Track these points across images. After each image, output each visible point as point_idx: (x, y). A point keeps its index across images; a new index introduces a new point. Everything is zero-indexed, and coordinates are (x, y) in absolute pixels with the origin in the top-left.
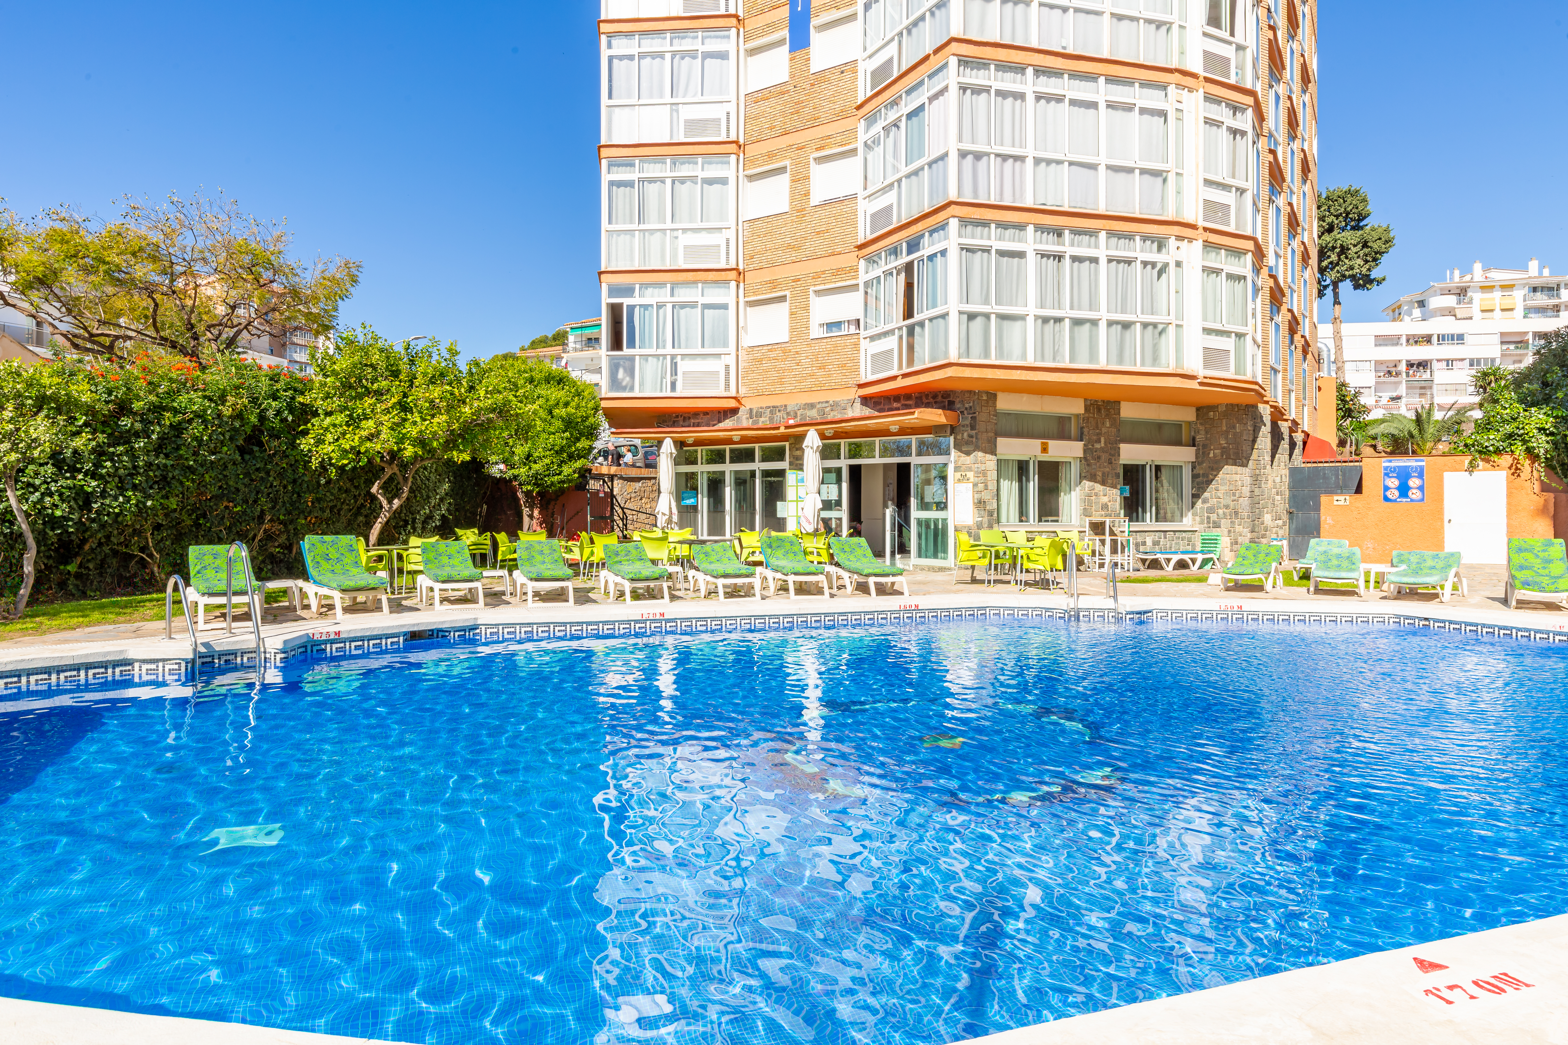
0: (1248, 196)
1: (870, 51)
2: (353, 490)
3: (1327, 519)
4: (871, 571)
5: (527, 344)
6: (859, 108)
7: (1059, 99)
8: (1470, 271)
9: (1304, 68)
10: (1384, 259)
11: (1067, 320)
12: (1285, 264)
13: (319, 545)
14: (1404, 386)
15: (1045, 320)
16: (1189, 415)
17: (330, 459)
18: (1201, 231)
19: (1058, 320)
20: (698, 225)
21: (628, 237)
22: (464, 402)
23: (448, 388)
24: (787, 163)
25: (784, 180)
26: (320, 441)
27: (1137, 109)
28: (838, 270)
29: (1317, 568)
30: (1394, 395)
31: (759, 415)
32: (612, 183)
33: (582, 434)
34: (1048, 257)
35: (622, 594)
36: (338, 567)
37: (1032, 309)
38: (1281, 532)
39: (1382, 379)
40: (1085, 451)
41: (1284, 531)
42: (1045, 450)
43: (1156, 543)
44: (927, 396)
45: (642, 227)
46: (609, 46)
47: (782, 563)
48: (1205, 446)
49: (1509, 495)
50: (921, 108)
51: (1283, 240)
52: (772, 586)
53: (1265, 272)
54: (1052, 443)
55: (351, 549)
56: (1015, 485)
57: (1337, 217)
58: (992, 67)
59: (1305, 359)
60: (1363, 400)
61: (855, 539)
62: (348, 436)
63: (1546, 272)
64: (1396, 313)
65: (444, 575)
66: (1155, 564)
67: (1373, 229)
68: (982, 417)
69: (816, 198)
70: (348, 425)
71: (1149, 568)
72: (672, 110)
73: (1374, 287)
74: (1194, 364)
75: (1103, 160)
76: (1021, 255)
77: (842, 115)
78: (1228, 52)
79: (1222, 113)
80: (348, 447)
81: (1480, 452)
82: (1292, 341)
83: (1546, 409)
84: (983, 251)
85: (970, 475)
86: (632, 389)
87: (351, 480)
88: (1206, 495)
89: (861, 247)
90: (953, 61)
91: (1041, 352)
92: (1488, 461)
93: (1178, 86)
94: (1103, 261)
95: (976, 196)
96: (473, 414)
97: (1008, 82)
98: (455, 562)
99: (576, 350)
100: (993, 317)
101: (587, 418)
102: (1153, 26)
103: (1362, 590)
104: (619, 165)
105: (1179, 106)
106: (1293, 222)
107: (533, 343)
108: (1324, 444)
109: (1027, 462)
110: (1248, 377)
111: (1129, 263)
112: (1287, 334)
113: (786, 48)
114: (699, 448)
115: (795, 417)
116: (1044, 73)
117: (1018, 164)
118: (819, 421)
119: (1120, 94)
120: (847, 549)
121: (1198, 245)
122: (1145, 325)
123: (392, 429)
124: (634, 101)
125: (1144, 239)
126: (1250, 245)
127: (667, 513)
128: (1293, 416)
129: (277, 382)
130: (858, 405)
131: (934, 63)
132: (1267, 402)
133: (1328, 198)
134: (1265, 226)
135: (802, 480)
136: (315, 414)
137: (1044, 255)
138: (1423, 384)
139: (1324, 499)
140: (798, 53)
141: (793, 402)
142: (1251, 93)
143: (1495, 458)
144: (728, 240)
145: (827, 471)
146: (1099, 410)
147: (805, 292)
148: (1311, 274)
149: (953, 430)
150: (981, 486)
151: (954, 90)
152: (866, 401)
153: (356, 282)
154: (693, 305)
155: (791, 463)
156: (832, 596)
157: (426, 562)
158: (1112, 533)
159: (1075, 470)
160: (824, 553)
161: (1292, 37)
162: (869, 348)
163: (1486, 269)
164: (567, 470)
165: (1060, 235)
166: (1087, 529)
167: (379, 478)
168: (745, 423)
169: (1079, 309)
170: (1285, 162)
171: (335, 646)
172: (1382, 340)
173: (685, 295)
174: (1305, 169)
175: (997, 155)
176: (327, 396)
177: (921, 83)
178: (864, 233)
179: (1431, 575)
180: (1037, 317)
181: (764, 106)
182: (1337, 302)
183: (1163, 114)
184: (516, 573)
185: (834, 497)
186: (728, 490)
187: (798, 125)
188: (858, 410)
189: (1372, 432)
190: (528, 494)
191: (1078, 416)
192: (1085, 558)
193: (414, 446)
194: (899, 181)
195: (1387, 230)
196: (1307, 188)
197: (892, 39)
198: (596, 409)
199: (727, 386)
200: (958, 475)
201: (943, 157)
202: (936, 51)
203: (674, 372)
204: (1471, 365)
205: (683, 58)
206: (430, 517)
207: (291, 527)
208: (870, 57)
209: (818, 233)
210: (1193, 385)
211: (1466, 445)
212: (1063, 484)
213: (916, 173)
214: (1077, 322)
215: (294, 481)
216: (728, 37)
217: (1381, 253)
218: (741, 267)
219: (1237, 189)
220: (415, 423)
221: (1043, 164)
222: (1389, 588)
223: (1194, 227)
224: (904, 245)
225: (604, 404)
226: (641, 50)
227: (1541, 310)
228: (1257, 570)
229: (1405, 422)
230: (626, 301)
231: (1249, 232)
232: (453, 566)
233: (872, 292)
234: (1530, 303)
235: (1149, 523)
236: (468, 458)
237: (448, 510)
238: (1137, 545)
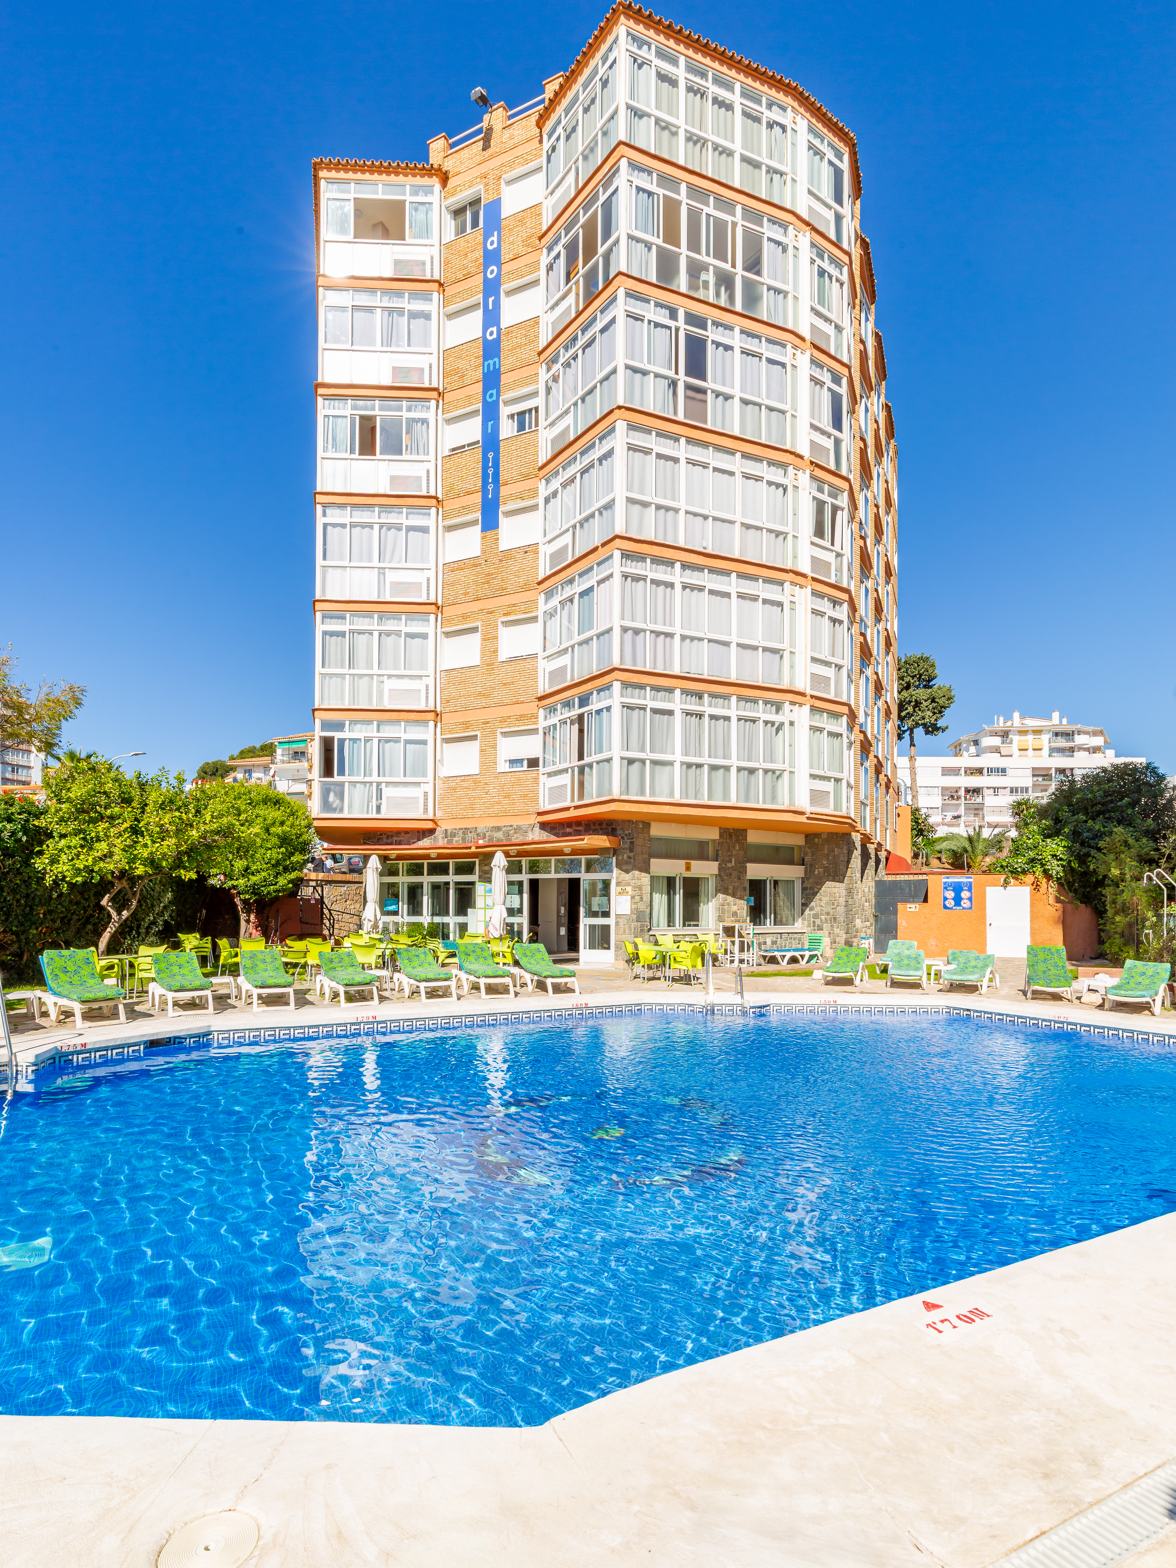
0: (844, 671)
1: (549, 537)
2: (83, 902)
3: (902, 923)
4: (548, 973)
5: (236, 753)
6: (539, 583)
7: (701, 589)
8: (1011, 718)
9: (888, 565)
10: (947, 712)
11: (706, 767)
12: (872, 721)
13: (57, 959)
14: (963, 807)
15: (689, 766)
16: (799, 840)
17: (64, 877)
18: (808, 697)
19: (699, 766)
20: (402, 672)
21: (339, 679)
22: (191, 826)
23: (177, 814)
24: (479, 624)
25: (476, 638)
26: (54, 861)
27: (760, 600)
28: (521, 716)
29: (893, 968)
30: (956, 814)
31: (453, 835)
32: (325, 633)
33: (296, 849)
34: (692, 715)
35: (336, 995)
36: (75, 979)
37: (678, 757)
38: (869, 932)
39: (947, 802)
40: (719, 869)
41: (871, 931)
42: (688, 868)
43: (774, 943)
44: (594, 823)
45: (352, 671)
46: (324, 515)
47: (474, 967)
48: (811, 865)
49: (1032, 905)
50: (591, 589)
51: (871, 702)
52: (466, 987)
53: (857, 728)
54: (693, 863)
55: (88, 962)
56: (665, 898)
57: (913, 677)
58: (648, 560)
59: (887, 792)
60: (931, 820)
61: (534, 946)
62: (82, 857)
63: (1065, 721)
64: (957, 750)
65: (177, 985)
66: (773, 960)
67: (939, 688)
68: (639, 842)
69: (503, 656)
70: (82, 846)
71: (768, 962)
72: (379, 573)
73: (940, 733)
74: (803, 802)
75: (734, 639)
76: (670, 713)
77: (526, 588)
78: (830, 557)
79: (825, 606)
80: (82, 867)
81: (1012, 872)
82: (878, 780)
83: (1057, 840)
84: (641, 709)
85: (629, 889)
86: (341, 810)
87: (82, 894)
88: (813, 904)
89: (540, 699)
90: (617, 554)
91: (685, 792)
92: (1017, 879)
93: (793, 583)
94: (734, 720)
95: (635, 664)
96: (200, 837)
97: (660, 573)
98: (185, 971)
99: (283, 762)
100: (648, 762)
101: (301, 835)
102: (773, 535)
103: (924, 984)
104: (332, 618)
105: (793, 599)
106: (879, 687)
107: (242, 752)
108: (901, 860)
109: (674, 878)
110: (844, 813)
111: (754, 721)
112: (874, 775)
113: (479, 528)
114: (401, 862)
115: (484, 837)
116: (689, 567)
117: (668, 639)
118: (505, 842)
119: (748, 587)
120: (529, 954)
121: (806, 708)
122: (766, 771)
123: (124, 850)
124: (346, 563)
125: (766, 703)
126: (845, 710)
127: (373, 919)
128: (878, 839)
129: (11, 805)
130: (537, 829)
131: (602, 553)
132: (858, 831)
133: (906, 662)
134: (857, 693)
135: (490, 891)
136: (50, 836)
137: (688, 714)
138: (977, 806)
139: (900, 906)
140: (488, 533)
141: (482, 825)
142: (847, 591)
143: (1022, 877)
144: (427, 686)
145: (510, 883)
146: (731, 836)
147: (494, 733)
148: (892, 726)
149: (615, 852)
150: (637, 898)
151: (617, 577)
152: (544, 826)
153: (80, 704)
154: (397, 740)
155: (480, 877)
156: (516, 994)
157: (158, 972)
158: (740, 936)
159: (712, 885)
160: (509, 956)
161: (878, 541)
162: (546, 783)
163: (1022, 717)
164: (282, 881)
165: (701, 698)
166: (721, 932)
167: (109, 892)
168: (441, 842)
169: (715, 757)
170: (872, 640)
171: (81, 1056)
172: (947, 771)
173: (389, 731)
174: (888, 644)
175: (652, 632)
176: (62, 820)
177: (591, 569)
178: (543, 686)
179: (973, 973)
180: (682, 763)
181: (459, 574)
182: (912, 744)
183: (780, 604)
184: (240, 979)
185: (516, 905)
186: (425, 898)
187: (489, 593)
188: (537, 835)
189: (938, 848)
190: (245, 902)
191: (714, 841)
192: (720, 956)
193: (145, 866)
194: (573, 647)
195: (949, 690)
196: (890, 658)
197: (568, 530)
198: (309, 826)
199: (426, 810)
200: (619, 889)
201: (609, 631)
202: (603, 545)
203: (380, 796)
204: (1012, 792)
205: (389, 529)
206: (154, 923)
207: (23, 937)
208: (549, 542)
209: (505, 684)
210: (802, 819)
211: (1002, 866)
212: (702, 898)
213: (587, 642)
214: (714, 768)
215: (27, 896)
216: (429, 514)
217: (945, 708)
218: (438, 709)
219: (836, 665)
220: (145, 845)
221: (688, 640)
222: (944, 983)
223: (803, 694)
224: (577, 700)
225: (316, 823)
226: (353, 520)
227: (1061, 750)
228: (848, 969)
229: (962, 840)
230: (337, 735)
231: (844, 699)
232: (183, 975)
233: (549, 739)
234: (1053, 745)
235: (769, 927)
236: (194, 876)
237: (170, 916)
238: (759, 944)
